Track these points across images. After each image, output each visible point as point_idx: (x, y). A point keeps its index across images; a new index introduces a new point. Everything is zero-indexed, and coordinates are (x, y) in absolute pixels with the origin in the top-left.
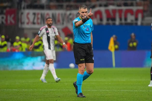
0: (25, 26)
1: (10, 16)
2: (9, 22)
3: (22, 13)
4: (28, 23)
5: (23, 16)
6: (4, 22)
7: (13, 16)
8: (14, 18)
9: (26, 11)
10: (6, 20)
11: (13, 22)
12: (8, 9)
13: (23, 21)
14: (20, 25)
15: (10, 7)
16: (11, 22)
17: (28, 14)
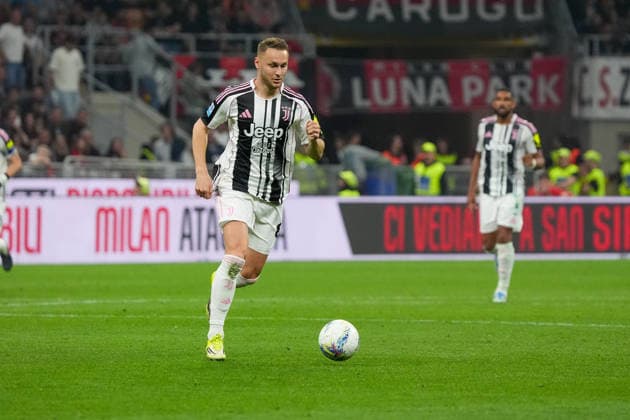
0: (596, 112)
1: (548, 79)
2: (542, 100)
3: (585, 70)
4: (603, 104)
5: (587, 79)
6: (528, 99)
7: (555, 79)
8: (558, 88)
9: (599, 63)
10: (534, 93)
11: (555, 99)
12: (538, 56)
13: (586, 95)
14: (576, 111)
15: (545, 50)
16: (549, 101)
17: (605, 71)
